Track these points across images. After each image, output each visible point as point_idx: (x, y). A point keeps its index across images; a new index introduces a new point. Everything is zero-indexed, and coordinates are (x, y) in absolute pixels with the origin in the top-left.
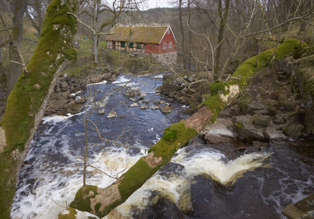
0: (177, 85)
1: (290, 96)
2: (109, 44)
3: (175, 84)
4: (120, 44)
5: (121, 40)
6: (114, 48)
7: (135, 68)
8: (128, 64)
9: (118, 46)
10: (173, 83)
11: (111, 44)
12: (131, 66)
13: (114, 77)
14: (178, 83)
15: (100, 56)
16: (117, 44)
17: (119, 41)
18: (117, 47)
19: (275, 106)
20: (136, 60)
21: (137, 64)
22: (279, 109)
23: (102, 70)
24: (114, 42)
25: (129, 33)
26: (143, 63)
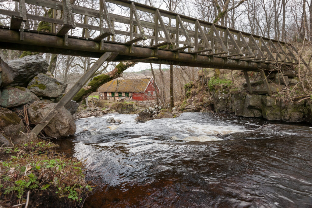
0: (150, 113)
1: (209, 97)
2: (101, 95)
3: (148, 112)
4: (111, 95)
5: (111, 91)
6: (106, 99)
7: (122, 110)
8: (115, 106)
9: (109, 96)
10: (146, 111)
11: (104, 95)
12: (118, 108)
13: (101, 114)
14: (150, 111)
15: (91, 102)
16: (108, 95)
17: (110, 92)
18: (108, 98)
19: (201, 105)
20: (122, 103)
21: (123, 107)
22: (203, 107)
23: (92, 111)
24: (106, 93)
25: (116, 83)
26: (128, 106)
